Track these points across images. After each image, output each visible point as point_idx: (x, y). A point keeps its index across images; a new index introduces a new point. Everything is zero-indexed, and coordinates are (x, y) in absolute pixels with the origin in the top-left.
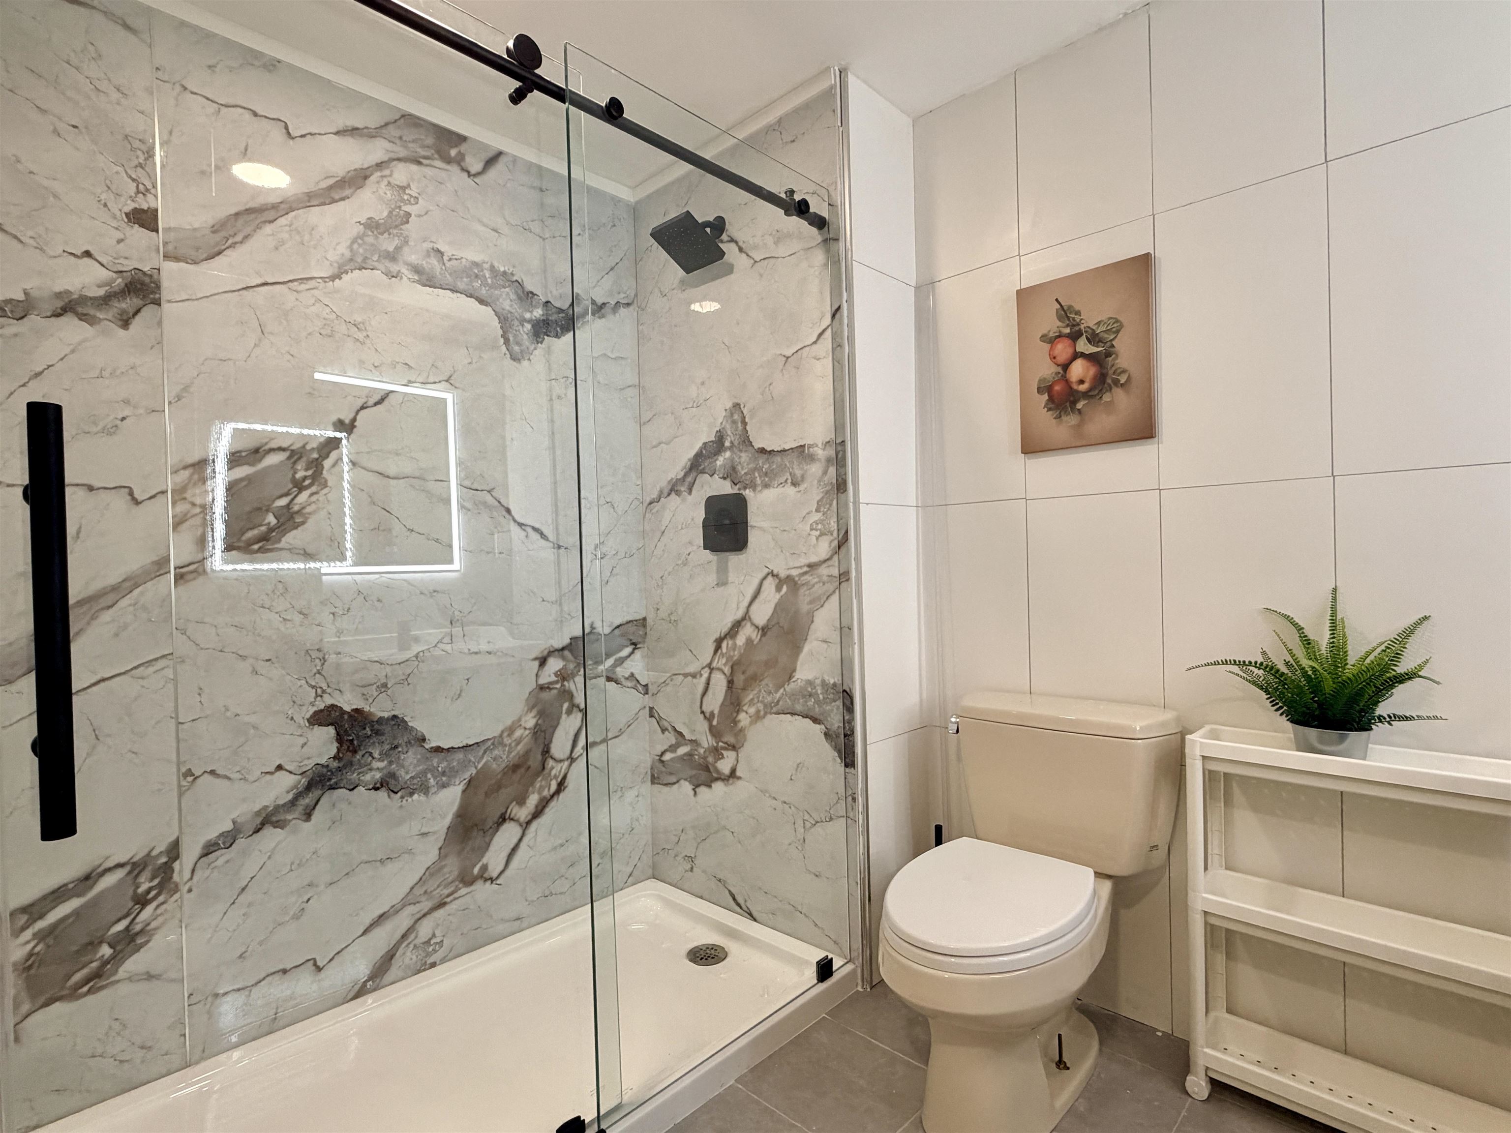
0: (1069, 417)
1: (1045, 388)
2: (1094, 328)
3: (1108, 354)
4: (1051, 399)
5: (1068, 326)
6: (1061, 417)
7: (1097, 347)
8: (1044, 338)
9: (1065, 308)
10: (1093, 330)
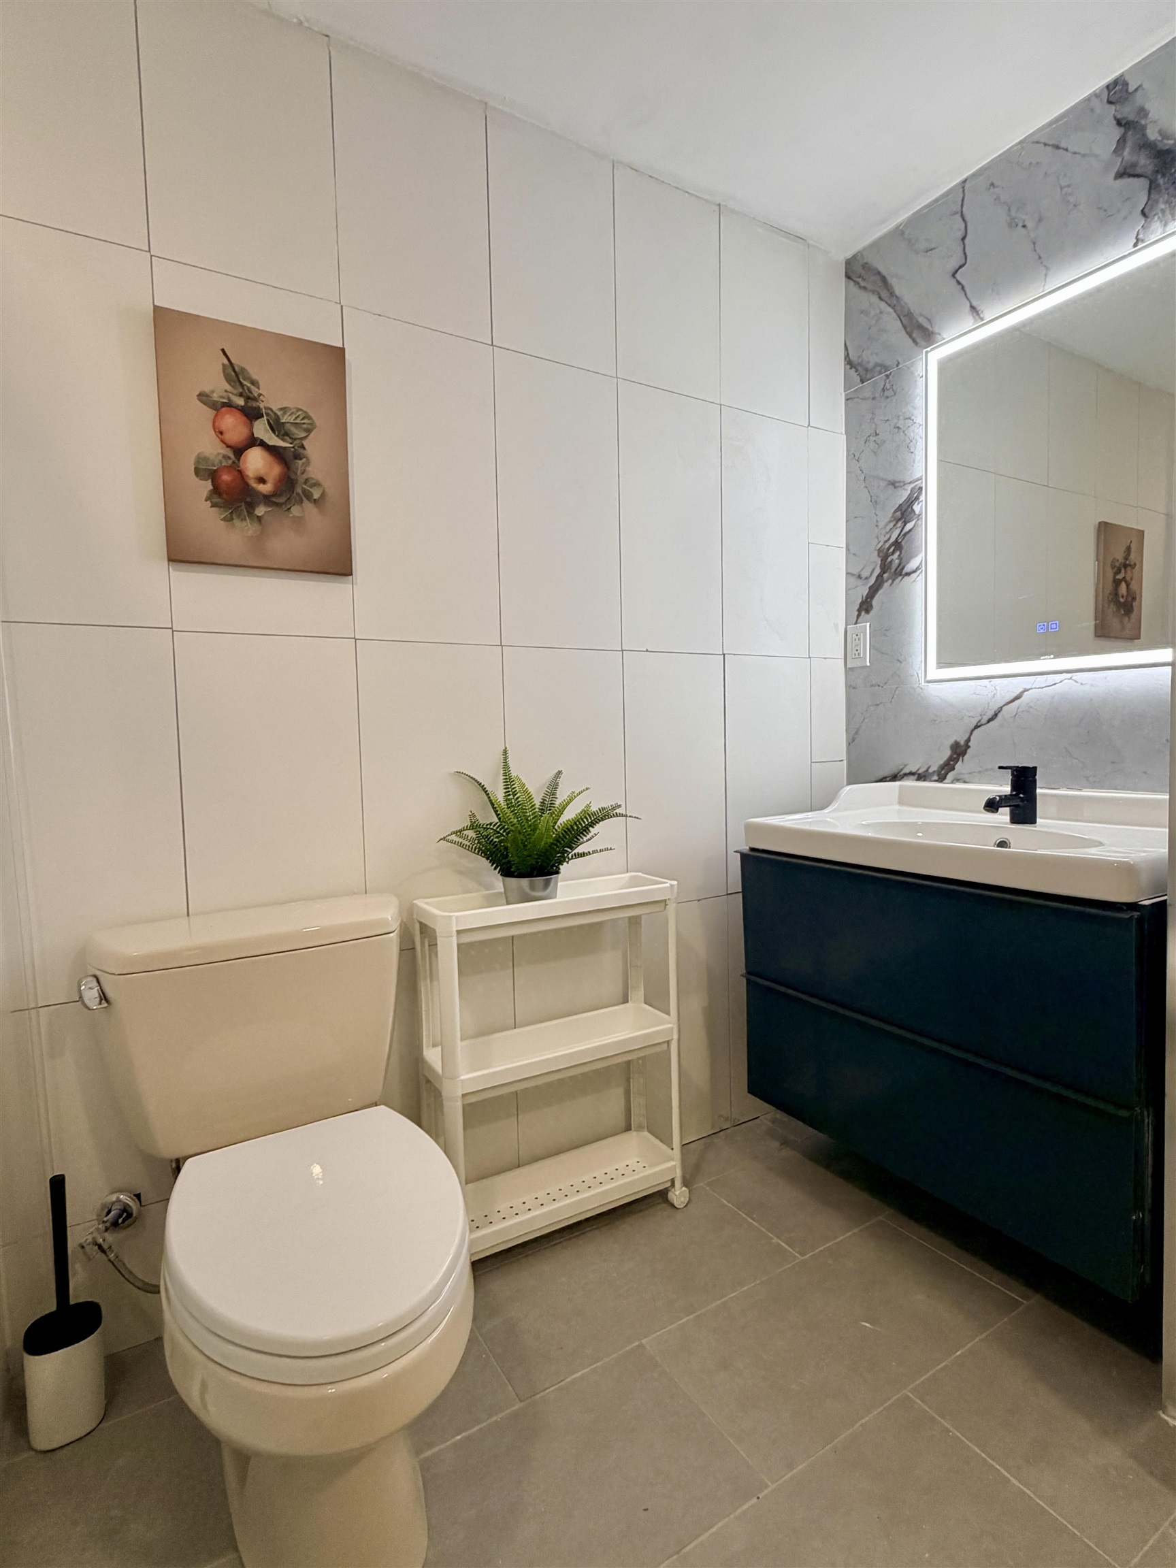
0: (244, 523)
1: (205, 471)
2: (279, 413)
3: (298, 456)
4: (216, 490)
5: (241, 395)
6: (232, 519)
7: (283, 440)
8: (203, 397)
9: (237, 369)
10: (275, 414)
